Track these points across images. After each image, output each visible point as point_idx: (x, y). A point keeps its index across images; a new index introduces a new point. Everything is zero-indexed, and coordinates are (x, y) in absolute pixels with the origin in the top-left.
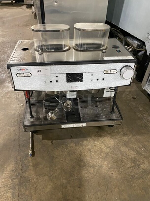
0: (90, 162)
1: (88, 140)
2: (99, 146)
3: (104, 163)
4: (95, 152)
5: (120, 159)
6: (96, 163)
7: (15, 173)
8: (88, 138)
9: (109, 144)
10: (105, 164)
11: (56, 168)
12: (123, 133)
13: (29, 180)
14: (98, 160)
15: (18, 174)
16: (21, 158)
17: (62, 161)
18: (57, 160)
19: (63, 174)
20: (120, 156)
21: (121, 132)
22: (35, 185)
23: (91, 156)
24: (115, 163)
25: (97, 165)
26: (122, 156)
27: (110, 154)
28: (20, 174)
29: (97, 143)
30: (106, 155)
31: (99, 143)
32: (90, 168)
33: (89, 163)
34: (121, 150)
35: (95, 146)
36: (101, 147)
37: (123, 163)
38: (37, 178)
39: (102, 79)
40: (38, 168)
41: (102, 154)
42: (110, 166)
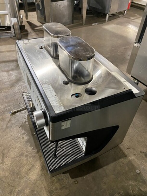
0: (7, 159)
1: (34, 151)
2: (28, 163)
3: (7, 172)
4: (20, 160)
5: (13, 191)
6: (6, 164)
8: (36, 150)
9: (32, 174)
10: (6, 173)
12: (53, 190)
14: (11, 165)
17: (8, 135)
18: (9, 131)
20: (17, 190)
21: (54, 187)
23: (15, 157)
24: (7, 184)
25: (4, 165)
26: (17, 192)
27: (18, 177)
29: (31, 160)
30: (17, 173)
31: (32, 162)
32: (2, 160)
33: (7, 157)
34: (26, 191)
35: (28, 159)
36: (27, 166)
37: (8, 194)
41: (18, 168)
42: (4, 179)
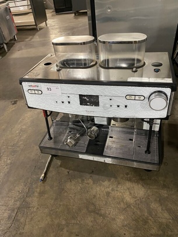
0: (102, 210)
1: (112, 180)
2: (122, 192)
3: (119, 216)
4: (114, 198)
5: (145, 218)
6: (109, 213)
7: (20, 195)
8: (112, 178)
9: (137, 194)
10: (121, 218)
11: (61, 203)
12: (163, 184)
13: (29, 207)
14: (114, 209)
15: (22, 197)
16: (32, 181)
17: (71, 197)
18: (65, 194)
19: (66, 213)
20: (146, 214)
21: (161, 182)
22: (33, 215)
23: (106, 201)
24: (134, 222)
25: (109, 216)
26: (148, 215)
27: (132, 207)
28: (24, 197)
29: (121, 188)
30: (127, 207)
31: (124, 188)
32: (100, 216)
33: (101, 210)
34: (151, 207)
35: (117, 190)
36: (125, 194)
37: (146, 225)
38: (38, 208)
39: (124, 106)
40: (42, 197)
41: (122, 204)
42: (125, 223)
